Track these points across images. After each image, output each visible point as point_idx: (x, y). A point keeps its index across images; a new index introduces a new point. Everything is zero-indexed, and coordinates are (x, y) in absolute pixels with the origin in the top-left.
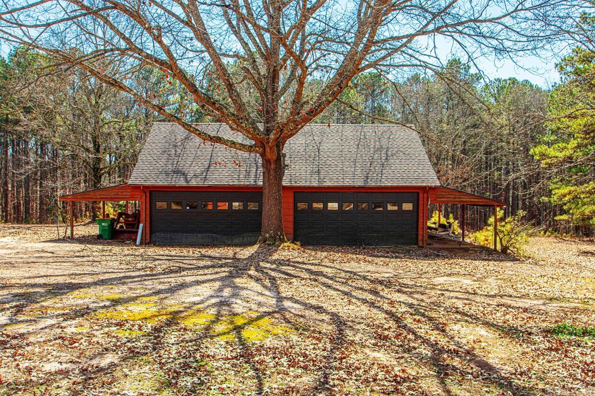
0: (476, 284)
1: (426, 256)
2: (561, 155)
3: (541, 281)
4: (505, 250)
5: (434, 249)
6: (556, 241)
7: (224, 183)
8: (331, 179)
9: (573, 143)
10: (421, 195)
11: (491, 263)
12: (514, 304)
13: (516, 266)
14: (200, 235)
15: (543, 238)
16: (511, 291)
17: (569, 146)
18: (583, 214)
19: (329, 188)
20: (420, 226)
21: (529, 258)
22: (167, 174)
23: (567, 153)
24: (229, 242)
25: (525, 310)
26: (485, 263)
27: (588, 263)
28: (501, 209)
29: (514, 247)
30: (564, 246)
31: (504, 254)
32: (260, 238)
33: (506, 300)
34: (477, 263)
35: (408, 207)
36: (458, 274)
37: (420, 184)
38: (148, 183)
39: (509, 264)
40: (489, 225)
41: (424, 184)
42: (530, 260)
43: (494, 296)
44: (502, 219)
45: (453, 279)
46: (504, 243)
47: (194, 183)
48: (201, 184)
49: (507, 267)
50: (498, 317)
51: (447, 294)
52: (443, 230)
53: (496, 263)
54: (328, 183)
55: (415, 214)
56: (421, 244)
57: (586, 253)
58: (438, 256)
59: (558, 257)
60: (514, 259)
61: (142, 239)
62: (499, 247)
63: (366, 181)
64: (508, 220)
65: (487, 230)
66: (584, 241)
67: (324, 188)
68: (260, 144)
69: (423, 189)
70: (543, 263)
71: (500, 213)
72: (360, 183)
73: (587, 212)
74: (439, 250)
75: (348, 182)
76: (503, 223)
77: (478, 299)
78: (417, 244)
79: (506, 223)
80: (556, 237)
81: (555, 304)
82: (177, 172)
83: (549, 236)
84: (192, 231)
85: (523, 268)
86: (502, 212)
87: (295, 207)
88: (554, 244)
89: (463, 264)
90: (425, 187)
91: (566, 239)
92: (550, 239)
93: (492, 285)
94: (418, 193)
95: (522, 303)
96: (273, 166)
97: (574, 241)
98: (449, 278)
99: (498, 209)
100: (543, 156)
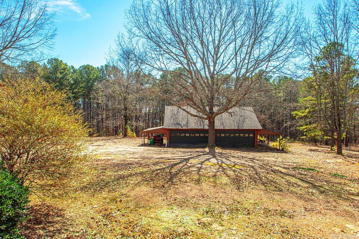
0: (276, 160)
1: (258, 151)
2: (303, 115)
3: (293, 159)
4: (283, 149)
5: (260, 149)
6: (302, 145)
7: (193, 128)
8: (227, 127)
9: (307, 110)
10: (256, 132)
11: (279, 154)
12: (286, 164)
13: (287, 155)
14: (185, 144)
15: (297, 144)
16: (285, 161)
17: (306, 111)
18: (311, 136)
19: (227, 129)
20: (255, 141)
21: (291, 152)
22: (175, 125)
23: (305, 114)
24: (194, 146)
25: (288, 165)
26: (277, 154)
27: (310, 154)
28: (282, 136)
29: (286, 149)
30: (305, 147)
31: (282, 151)
32: (208, 145)
33: (284, 163)
34: (274, 153)
35: (251, 135)
36: (270, 157)
37: (255, 128)
38: (170, 128)
39: (284, 154)
40: (278, 141)
41: (257, 128)
42: (291, 153)
43: (281, 162)
44: (282, 139)
45: (269, 158)
46: (283, 147)
47: (184, 128)
48: (186, 128)
49: (283, 155)
50: (283, 166)
51: (269, 161)
52: (261, 142)
53: (280, 154)
54: (226, 128)
55: (254, 138)
56: (256, 147)
57: (311, 150)
58: (262, 151)
59: (301, 152)
60: (286, 153)
61: (167, 145)
62: (281, 149)
63: (238, 127)
64: (284, 139)
65: (277, 142)
66: (313, 145)
67: (225, 129)
68: (209, 117)
69: (257, 130)
70: (295, 154)
71: (281, 137)
72: (236, 128)
73: (313, 135)
74: (262, 149)
75: (233, 128)
76: (282, 141)
77: (277, 163)
78: (254, 147)
79: (283, 140)
80: (302, 143)
81: (296, 164)
82: (178, 124)
83: (299, 143)
84: (183, 143)
85: (289, 156)
86: (282, 137)
87: (216, 135)
88: (301, 146)
89: (270, 154)
90: (257, 129)
91: (306, 144)
92: (300, 144)
93: (280, 160)
94: (255, 131)
95: (288, 164)
96: (212, 124)
97: (309, 145)
98: (268, 158)
99: (280, 136)
100: (297, 115)
